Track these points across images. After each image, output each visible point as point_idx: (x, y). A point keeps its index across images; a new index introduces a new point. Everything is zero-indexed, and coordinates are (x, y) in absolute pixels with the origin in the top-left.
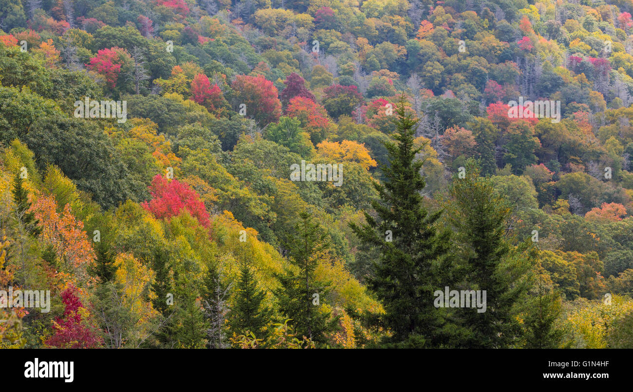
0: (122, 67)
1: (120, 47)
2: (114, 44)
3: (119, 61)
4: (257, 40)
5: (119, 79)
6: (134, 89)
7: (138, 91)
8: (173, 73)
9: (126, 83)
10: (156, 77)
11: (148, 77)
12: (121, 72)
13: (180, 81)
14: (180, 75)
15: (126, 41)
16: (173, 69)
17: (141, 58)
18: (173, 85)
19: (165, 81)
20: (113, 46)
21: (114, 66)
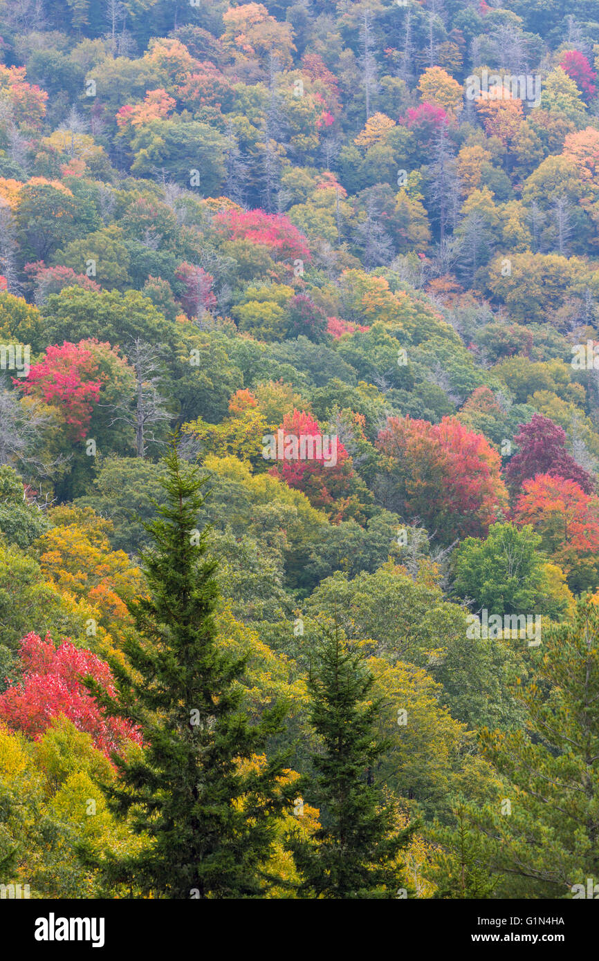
0: (103, 389)
1: (103, 339)
2: (88, 331)
3: (98, 373)
4: (481, 331)
5: (95, 418)
6: (134, 443)
7: (143, 450)
8: (233, 407)
9: (112, 428)
10: (189, 416)
11: (169, 416)
12: (101, 400)
13: (248, 428)
14: (249, 412)
15: (118, 324)
16: (234, 398)
17: (152, 367)
18: (232, 438)
19: (211, 427)
20: (86, 336)
21: (86, 387)
